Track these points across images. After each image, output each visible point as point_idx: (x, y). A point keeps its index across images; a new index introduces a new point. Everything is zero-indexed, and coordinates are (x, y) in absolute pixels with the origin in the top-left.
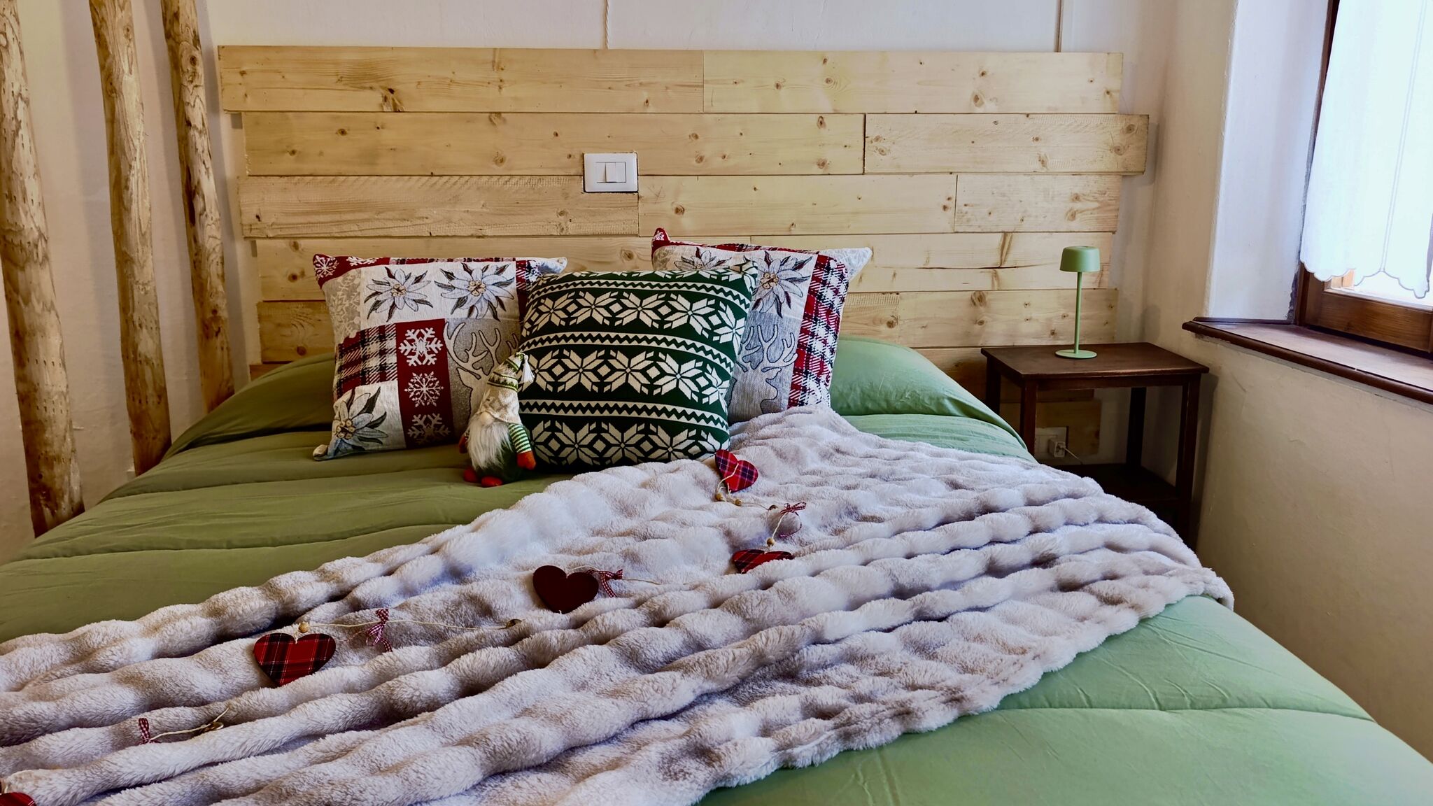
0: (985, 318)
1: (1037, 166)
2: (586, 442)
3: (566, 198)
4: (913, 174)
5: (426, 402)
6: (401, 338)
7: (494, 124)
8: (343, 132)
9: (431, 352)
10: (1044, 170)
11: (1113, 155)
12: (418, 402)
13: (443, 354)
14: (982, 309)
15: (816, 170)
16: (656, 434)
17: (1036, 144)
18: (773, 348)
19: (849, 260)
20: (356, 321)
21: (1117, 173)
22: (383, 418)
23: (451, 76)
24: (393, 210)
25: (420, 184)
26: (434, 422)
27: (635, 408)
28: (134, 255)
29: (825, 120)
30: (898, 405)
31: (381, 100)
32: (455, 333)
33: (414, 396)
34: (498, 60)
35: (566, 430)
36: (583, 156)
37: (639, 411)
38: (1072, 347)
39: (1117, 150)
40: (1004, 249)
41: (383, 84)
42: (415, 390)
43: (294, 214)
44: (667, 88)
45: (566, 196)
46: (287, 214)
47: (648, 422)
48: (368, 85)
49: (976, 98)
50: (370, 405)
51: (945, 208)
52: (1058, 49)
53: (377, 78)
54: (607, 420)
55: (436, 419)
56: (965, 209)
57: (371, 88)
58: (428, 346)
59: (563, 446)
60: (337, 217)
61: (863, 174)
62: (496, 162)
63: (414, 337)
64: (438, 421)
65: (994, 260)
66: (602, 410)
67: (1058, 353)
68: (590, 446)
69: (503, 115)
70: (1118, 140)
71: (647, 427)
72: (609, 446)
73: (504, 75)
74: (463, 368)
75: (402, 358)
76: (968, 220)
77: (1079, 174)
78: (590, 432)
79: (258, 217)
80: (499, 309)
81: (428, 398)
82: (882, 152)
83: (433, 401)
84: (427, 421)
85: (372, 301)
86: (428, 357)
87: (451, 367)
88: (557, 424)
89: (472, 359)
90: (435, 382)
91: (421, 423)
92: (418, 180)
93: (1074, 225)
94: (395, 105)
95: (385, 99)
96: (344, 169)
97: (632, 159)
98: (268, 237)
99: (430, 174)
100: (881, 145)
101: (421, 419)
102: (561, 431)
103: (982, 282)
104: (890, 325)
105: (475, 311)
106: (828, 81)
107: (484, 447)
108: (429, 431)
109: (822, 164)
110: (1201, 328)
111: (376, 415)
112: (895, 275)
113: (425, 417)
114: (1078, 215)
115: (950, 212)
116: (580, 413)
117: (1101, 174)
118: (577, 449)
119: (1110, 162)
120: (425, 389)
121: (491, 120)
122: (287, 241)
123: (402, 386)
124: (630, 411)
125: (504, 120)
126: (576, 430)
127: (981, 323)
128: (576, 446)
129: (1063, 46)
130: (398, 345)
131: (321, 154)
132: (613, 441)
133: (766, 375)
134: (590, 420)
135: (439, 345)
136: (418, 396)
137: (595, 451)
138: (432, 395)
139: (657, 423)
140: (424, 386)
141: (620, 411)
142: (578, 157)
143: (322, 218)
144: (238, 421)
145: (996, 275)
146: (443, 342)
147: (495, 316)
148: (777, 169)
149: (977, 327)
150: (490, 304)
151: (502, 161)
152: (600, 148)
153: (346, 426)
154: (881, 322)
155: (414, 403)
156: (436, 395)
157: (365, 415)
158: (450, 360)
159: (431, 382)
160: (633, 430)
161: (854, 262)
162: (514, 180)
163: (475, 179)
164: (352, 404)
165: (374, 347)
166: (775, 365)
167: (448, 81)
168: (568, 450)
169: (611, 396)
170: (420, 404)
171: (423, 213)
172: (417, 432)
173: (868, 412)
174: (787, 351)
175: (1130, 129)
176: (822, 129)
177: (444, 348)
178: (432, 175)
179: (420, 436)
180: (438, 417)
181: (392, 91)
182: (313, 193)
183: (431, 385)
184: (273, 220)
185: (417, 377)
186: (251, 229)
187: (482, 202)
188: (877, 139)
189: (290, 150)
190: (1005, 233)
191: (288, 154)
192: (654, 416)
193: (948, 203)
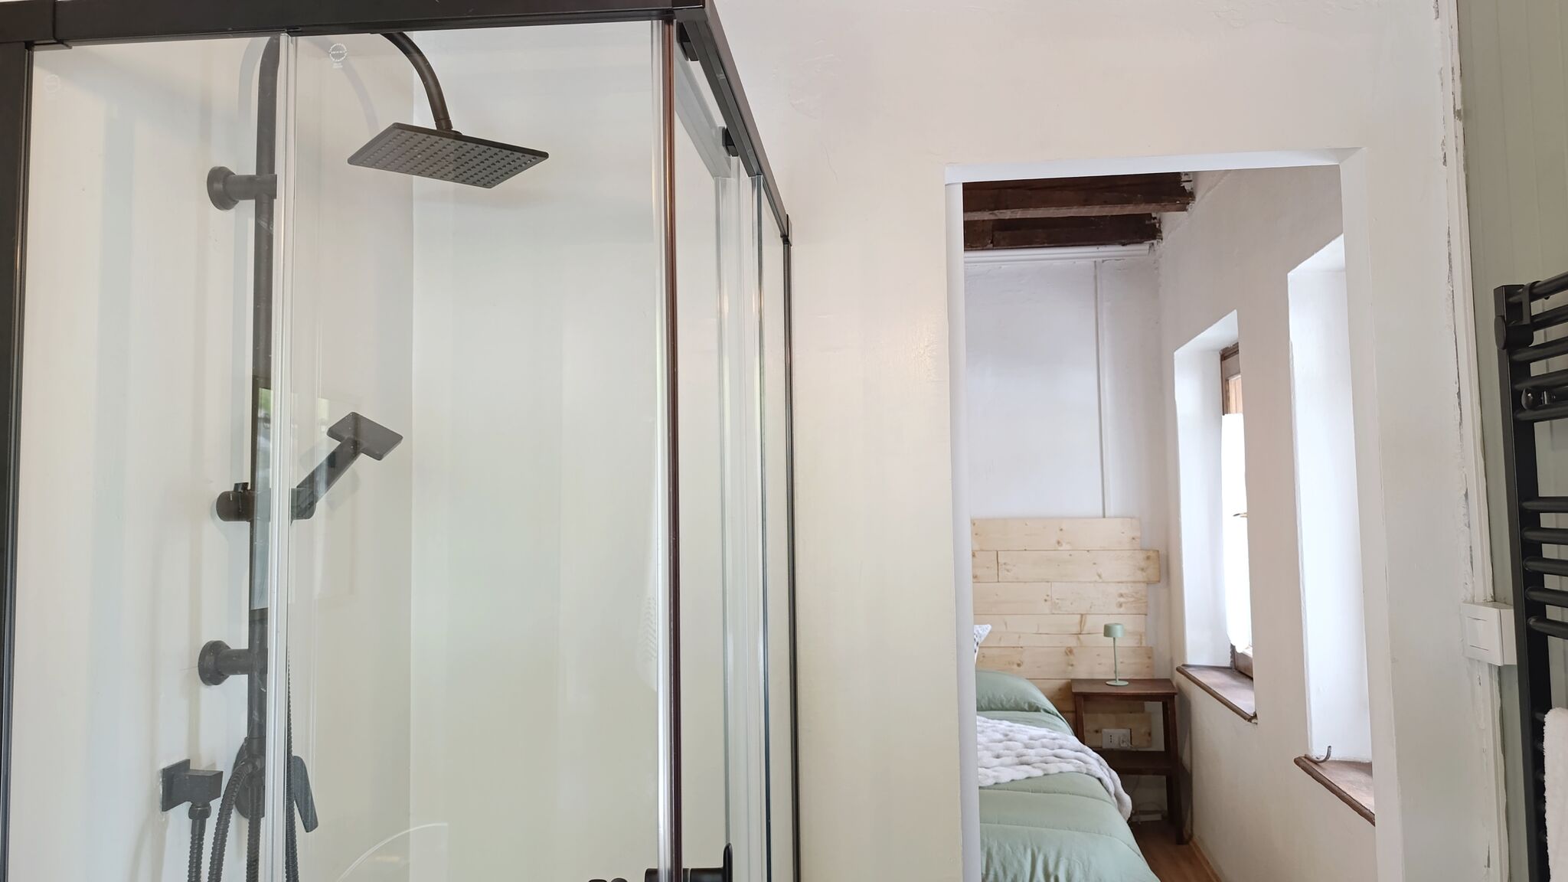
0: (1074, 663)
1: (1097, 578)
4: (1026, 582)
10: (1101, 581)
11: (1140, 572)
14: (1072, 657)
15: (973, 580)
17: (1094, 566)
19: (978, 631)
21: (1144, 582)
29: (976, 555)
30: (1008, 706)
38: (1115, 680)
39: (1142, 570)
40: (1082, 623)
49: (1059, 543)
51: (1046, 600)
52: (1104, 517)
56: (1057, 601)
61: (998, 582)
65: (1076, 629)
67: (1108, 683)
70: (1142, 564)
76: (1060, 607)
77: (1122, 582)
82: (1008, 571)
93: (1122, 610)
100: (1008, 567)
103: (1072, 642)
104: (1019, 665)
106: (977, 535)
112: (1020, 637)
114: (1124, 605)
115: (1049, 603)
117: (1134, 582)
119: (1140, 576)
127: (1072, 665)
129: (1107, 514)
145: (1079, 639)
149: (1070, 668)
154: (1013, 663)
161: (981, 632)
173: (992, 709)
175: (1148, 558)
176: (975, 559)
188: (1005, 564)
190: (1082, 615)
193: (1047, 598)
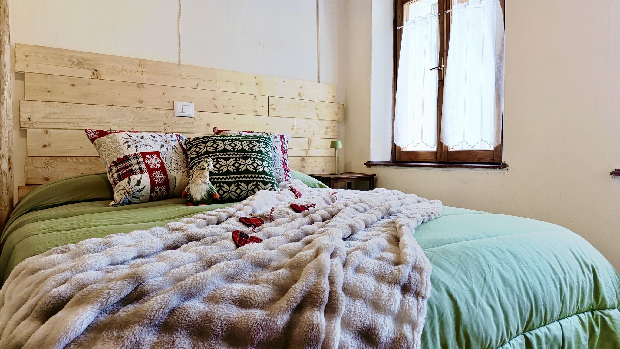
0: (305, 166)
1: (317, 117)
2: (234, 190)
3: (167, 118)
4: (282, 117)
5: (160, 182)
6: (144, 158)
7: (139, 88)
8: (73, 85)
9: (158, 163)
10: (319, 119)
11: (335, 115)
12: (157, 181)
13: (162, 164)
14: (304, 162)
15: (253, 113)
16: (260, 185)
17: (316, 110)
18: (276, 163)
19: (288, 137)
20: (121, 152)
21: (337, 121)
22: (144, 188)
23: (122, 67)
24: (94, 119)
25: (107, 108)
26: (162, 190)
27: (251, 177)
28: (3, 124)
29: (256, 97)
31: (91, 74)
32: (165, 157)
33: (155, 179)
34: (141, 63)
35: (226, 186)
36: (174, 102)
37: (253, 178)
39: (337, 114)
40: (309, 143)
41: (93, 67)
42: (155, 177)
43: (48, 118)
44: (204, 81)
45: (167, 117)
46: (44, 118)
47: (257, 181)
48: (86, 67)
49: (299, 94)
50: (139, 183)
51: (292, 129)
52: (319, 82)
53: (90, 65)
54: (241, 181)
55: (163, 188)
56: (298, 130)
57: (87, 68)
58: (156, 161)
59: (225, 192)
60: (68, 120)
61: (268, 116)
62: (139, 102)
63: (150, 157)
64: (164, 189)
65: (306, 146)
66: (239, 178)
68: (235, 192)
69: (143, 84)
70: (337, 111)
71: (257, 183)
72: (242, 191)
73: (144, 70)
74: (171, 169)
75: (147, 165)
76: (299, 133)
77: (328, 120)
78: (235, 186)
79: (29, 118)
80: (176, 149)
81: (161, 180)
82: (274, 109)
83: (162, 181)
84: (160, 189)
85: (126, 145)
86: (157, 165)
87: (167, 169)
88: (222, 184)
89: (173, 166)
90: (162, 174)
91: (158, 190)
92: (106, 107)
93: (327, 136)
94: (97, 77)
95: (93, 73)
96: (73, 100)
97: (192, 105)
98: (33, 128)
99: (111, 105)
100: (273, 107)
101: (158, 188)
102: (224, 187)
103: (303, 153)
105: (168, 149)
106: (257, 84)
107: (199, 192)
108: (159, 193)
109: (256, 112)
110: (369, 164)
111: (141, 186)
113: (159, 187)
114: (328, 133)
115: (294, 130)
116: (230, 180)
117: (333, 121)
118: (230, 193)
119: (335, 118)
120: (159, 177)
121: (138, 86)
122: (43, 129)
123: (150, 175)
124: (250, 178)
125: (144, 86)
126: (230, 186)
127: (304, 167)
128: (230, 192)
129: (321, 80)
130: (144, 161)
131: (63, 93)
132: (244, 189)
133: (276, 171)
134: (235, 182)
135: (160, 161)
136: (157, 179)
137: (237, 193)
138: (162, 179)
139: (260, 181)
140: (158, 175)
141: (246, 178)
142: (172, 103)
143: (61, 121)
144: (52, 200)
145: (307, 152)
146: (161, 160)
147: (176, 152)
148: (241, 112)
149: (303, 168)
150: (173, 147)
151: (142, 102)
152: (180, 101)
153: (129, 191)
155: (156, 182)
156: (163, 179)
157: (137, 187)
158: (165, 166)
159: (160, 174)
160: (251, 184)
162: (147, 110)
163: (131, 108)
164: (130, 182)
165: (134, 161)
166: (278, 168)
167: (121, 69)
168: (226, 194)
169: (241, 173)
170: (158, 182)
171: (108, 121)
172: (155, 194)
174: (280, 164)
175: (339, 108)
176: (255, 100)
177: (162, 161)
178: (112, 105)
179: (155, 196)
180: (164, 188)
181: (96, 71)
182: (58, 110)
183: (161, 175)
184: (37, 120)
185: (155, 172)
186: (25, 124)
187: (133, 117)
188: (272, 105)
189: (47, 90)
190: (309, 138)
191: (46, 92)
192: (259, 179)
193: (293, 127)
